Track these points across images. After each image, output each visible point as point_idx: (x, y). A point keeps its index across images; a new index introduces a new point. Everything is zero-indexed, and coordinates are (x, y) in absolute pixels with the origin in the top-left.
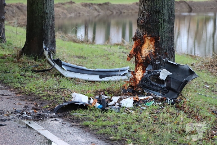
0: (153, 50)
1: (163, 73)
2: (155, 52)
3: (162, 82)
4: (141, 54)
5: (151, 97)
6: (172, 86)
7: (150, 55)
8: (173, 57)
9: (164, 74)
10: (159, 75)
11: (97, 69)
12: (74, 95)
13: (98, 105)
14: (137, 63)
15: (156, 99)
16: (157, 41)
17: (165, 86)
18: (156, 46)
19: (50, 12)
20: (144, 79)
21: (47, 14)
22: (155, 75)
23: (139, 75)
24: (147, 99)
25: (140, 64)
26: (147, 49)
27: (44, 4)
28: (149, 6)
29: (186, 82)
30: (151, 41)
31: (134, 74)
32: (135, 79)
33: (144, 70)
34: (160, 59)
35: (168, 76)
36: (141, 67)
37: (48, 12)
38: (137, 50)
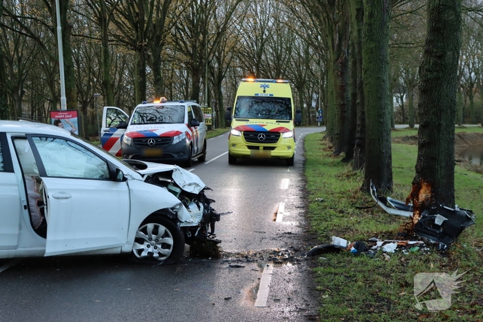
0: (429, 195)
1: (439, 218)
2: (431, 197)
3: (437, 227)
4: (418, 198)
6: (448, 231)
7: (426, 199)
9: (439, 220)
10: (434, 221)
12: (333, 238)
15: (428, 245)
16: (433, 186)
17: (441, 231)
18: (432, 192)
19: (386, 152)
20: (419, 223)
21: (383, 153)
22: (431, 220)
23: (416, 219)
24: (417, 243)
25: (417, 208)
26: (423, 195)
27: (380, 144)
28: (425, 152)
29: (463, 228)
30: (427, 186)
32: (412, 223)
33: (420, 215)
34: (435, 205)
35: (444, 222)
36: (418, 212)
37: (384, 151)
38: (415, 194)
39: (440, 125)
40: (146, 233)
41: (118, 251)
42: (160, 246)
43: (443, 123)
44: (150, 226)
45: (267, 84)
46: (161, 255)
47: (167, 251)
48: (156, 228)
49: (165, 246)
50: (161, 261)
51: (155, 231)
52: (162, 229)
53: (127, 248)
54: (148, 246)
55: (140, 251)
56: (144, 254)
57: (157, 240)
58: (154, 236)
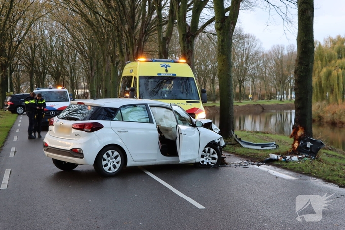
0: (303, 133)
3: (308, 148)
4: (297, 135)
5: (304, 156)
6: (313, 150)
7: (302, 135)
8: (312, 137)
9: (309, 145)
10: (306, 145)
11: (258, 143)
12: (270, 154)
13: (283, 159)
14: (295, 140)
16: (305, 129)
17: (310, 150)
18: (304, 131)
20: (299, 147)
22: (304, 145)
23: (296, 145)
24: (302, 157)
25: (297, 140)
26: (300, 133)
30: (302, 129)
31: (293, 145)
32: (293, 147)
33: (299, 143)
34: (306, 138)
35: (311, 146)
36: (297, 142)
38: (295, 133)
39: (307, 98)
40: (205, 153)
41: (194, 161)
42: (211, 159)
43: (308, 97)
44: (207, 149)
45: (167, 63)
46: (212, 163)
47: (215, 161)
48: (209, 150)
49: (214, 158)
50: (212, 166)
51: (209, 151)
52: (212, 150)
53: (197, 160)
54: (206, 159)
55: (203, 161)
56: (205, 163)
57: (210, 156)
58: (209, 154)
